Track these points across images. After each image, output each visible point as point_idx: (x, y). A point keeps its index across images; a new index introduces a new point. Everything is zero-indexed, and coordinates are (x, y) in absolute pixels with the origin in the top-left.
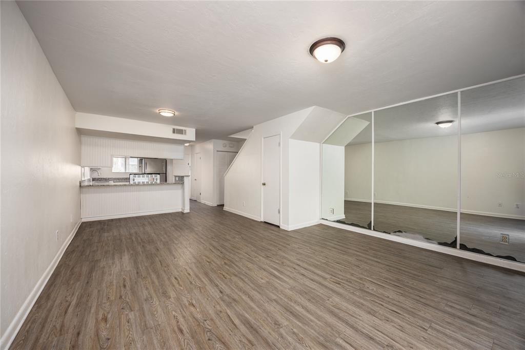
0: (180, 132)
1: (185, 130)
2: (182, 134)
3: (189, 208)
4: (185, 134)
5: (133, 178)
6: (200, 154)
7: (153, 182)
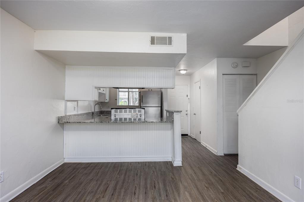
1: (170, 38)
2: (166, 44)
3: (181, 160)
5: (114, 113)
6: (200, 82)
7: (137, 119)
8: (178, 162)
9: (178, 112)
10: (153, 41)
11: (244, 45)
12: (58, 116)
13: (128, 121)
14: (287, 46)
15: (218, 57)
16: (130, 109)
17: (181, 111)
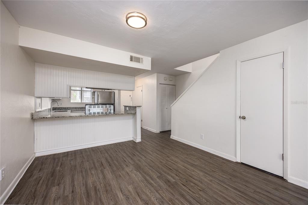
0: (138, 60)
1: (142, 59)
2: (139, 62)
3: (140, 138)
4: (142, 62)
5: (89, 109)
6: (142, 87)
7: (108, 113)
8: (139, 140)
9: (139, 106)
10: (132, 59)
11: (175, 69)
12: (32, 112)
13: (96, 114)
14: (191, 73)
15: (157, 73)
16: (102, 105)
17: (141, 106)
